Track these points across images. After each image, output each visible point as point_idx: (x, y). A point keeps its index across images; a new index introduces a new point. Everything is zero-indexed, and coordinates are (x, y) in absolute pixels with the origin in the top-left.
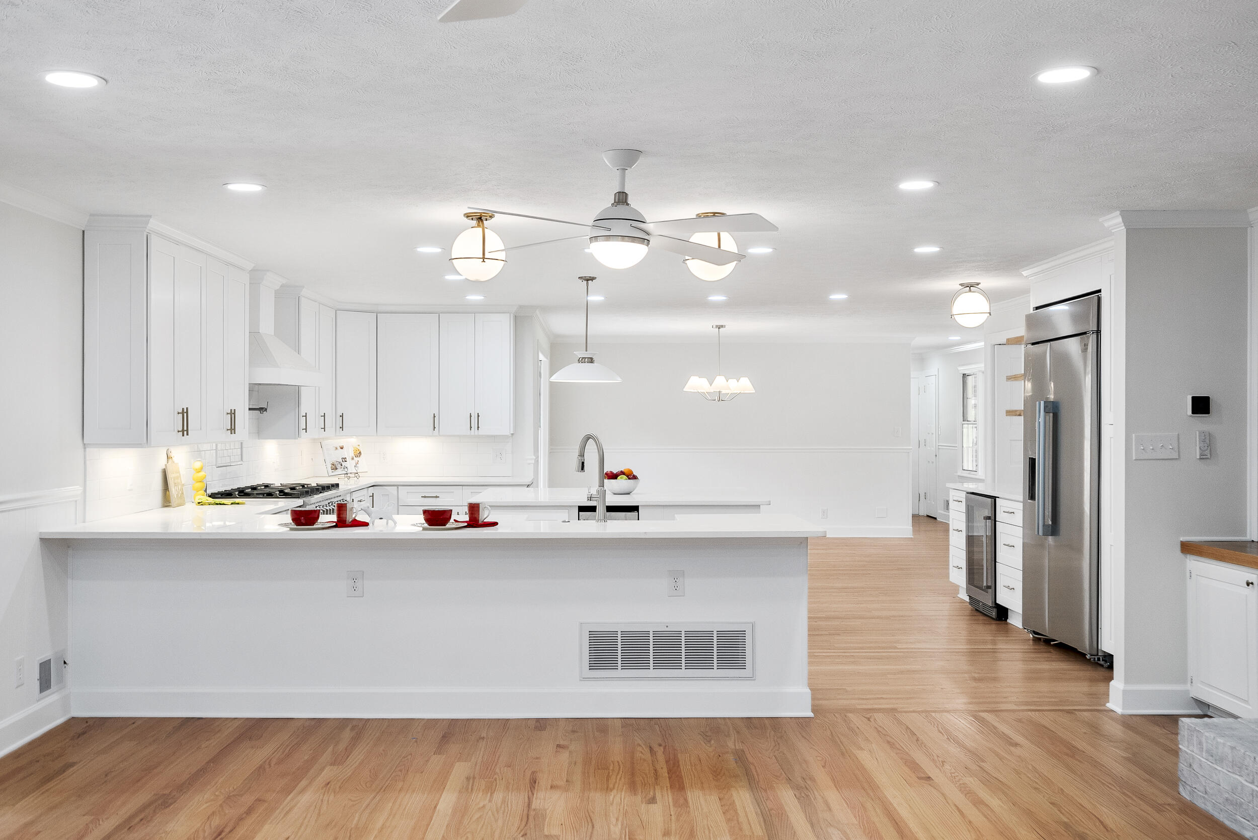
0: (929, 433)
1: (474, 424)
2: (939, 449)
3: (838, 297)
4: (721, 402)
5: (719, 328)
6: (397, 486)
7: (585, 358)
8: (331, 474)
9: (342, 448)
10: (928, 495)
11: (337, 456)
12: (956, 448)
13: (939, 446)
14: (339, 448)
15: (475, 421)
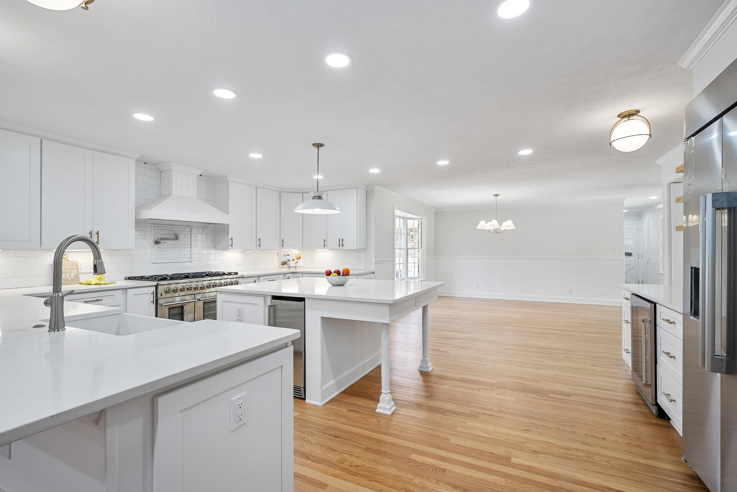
0: (644, 251)
1: (341, 244)
2: (649, 259)
3: (526, 152)
4: (497, 234)
5: (496, 196)
6: (303, 273)
7: (316, 196)
8: (281, 267)
9: (288, 255)
10: (644, 281)
11: (285, 259)
12: (659, 259)
13: (649, 257)
14: (287, 255)
15: (341, 242)
